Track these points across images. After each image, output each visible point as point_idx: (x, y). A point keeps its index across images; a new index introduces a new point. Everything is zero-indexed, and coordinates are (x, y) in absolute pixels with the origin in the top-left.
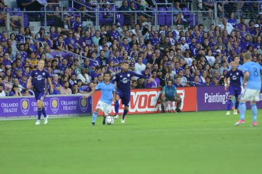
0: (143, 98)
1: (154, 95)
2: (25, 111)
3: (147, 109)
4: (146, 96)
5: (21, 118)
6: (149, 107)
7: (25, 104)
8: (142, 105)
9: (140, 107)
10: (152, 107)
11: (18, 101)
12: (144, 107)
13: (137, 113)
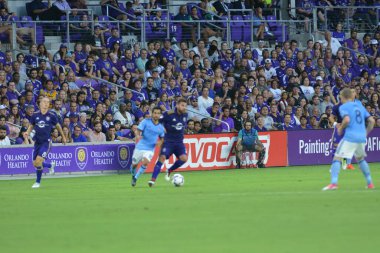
1: (226, 143)
3: (216, 163)
4: (214, 144)
6: (219, 160)
8: (209, 157)
9: (205, 160)
10: (223, 160)
12: (211, 160)
13: (200, 169)
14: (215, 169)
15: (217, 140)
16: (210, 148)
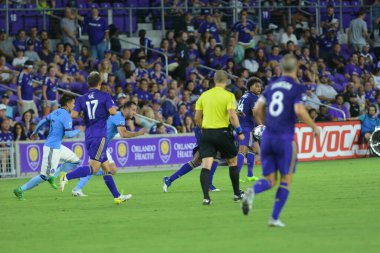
0: (334, 136)
1: (349, 132)
2: (165, 158)
4: (337, 133)
5: (160, 168)
7: (165, 147)
8: (333, 146)
10: (347, 149)
11: (155, 142)
12: (335, 149)
13: (325, 159)
14: (339, 158)
15: (340, 129)
16: (334, 137)
